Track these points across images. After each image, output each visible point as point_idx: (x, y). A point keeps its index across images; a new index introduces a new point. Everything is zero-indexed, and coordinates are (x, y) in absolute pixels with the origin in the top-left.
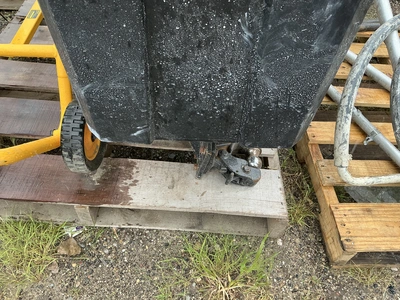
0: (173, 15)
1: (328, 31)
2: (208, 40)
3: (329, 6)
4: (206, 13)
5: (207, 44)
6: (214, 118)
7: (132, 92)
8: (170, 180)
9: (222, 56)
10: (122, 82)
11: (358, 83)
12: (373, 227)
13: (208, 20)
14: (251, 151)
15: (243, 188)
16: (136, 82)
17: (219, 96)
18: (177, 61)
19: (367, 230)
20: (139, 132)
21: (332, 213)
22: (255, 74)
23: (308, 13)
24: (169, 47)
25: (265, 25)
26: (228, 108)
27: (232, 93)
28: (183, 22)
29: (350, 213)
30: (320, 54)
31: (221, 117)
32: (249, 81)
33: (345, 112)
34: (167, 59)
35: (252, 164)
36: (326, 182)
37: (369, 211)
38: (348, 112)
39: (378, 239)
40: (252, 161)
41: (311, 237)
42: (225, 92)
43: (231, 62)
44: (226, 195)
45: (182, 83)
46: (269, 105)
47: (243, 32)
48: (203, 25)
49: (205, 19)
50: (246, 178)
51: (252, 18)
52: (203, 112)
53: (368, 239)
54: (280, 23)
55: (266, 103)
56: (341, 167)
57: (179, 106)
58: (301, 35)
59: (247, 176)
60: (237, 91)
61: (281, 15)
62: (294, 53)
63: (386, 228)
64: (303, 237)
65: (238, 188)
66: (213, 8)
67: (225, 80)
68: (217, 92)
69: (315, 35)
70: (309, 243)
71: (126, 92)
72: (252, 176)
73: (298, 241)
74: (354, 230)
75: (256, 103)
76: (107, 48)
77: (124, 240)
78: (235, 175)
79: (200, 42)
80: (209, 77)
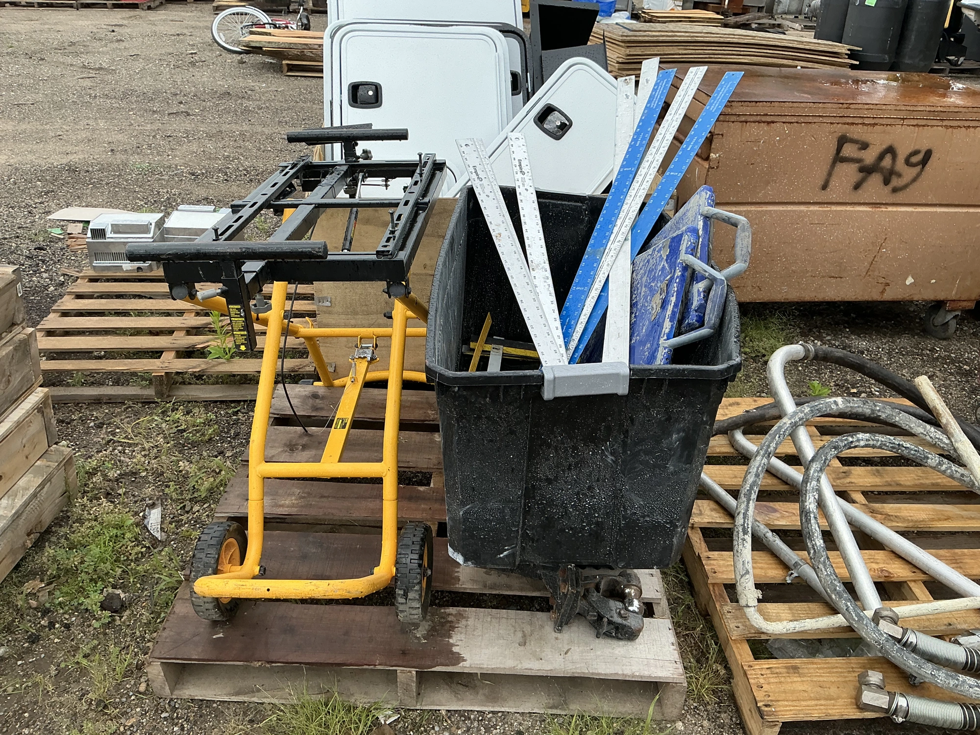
0: (549, 446)
1: (678, 453)
2: (576, 464)
3: (674, 436)
4: (575, 444)
5: (576, 467)
6: (583, 535)
7: (507, 511)
8: (520, 634)
9: (590, 476)
10: (500, 501)
11: (754, 496)
12: (801, 688)
13: (577, 449)
14: (627, 591)
15: (621, 643)
16: (512, 502)
17: (587, 512)
18: (549, 481)
19: (793, 692)
20: (505, 553)
21: (745, 674)
22: (621, 490)
23: (658, 442)
24: (544, 470)
25: (625, 452)
26: (597, 523)
27: (600, 509)
28: (556, 451)
29: (768, 672)
30: (675, 473)
31: (590, 535)
32: (616, 497)
33: (741, 534)
34: (540, 480)
35: (631, 608)
36: (735, 635)
37: (795, 668)
38: (745, 532)
39: (809, 703)
40: (631, 604)
41: (725, 718)
42: (593, 508)
43: (598, 480)
44: (599, 653)
45: (553, 501)
46: (638, 519)
47: (606, 456)
48: (573, 452)
49: (575, 448)
50: (624, 626)
51: (613, 446)
52: (572, 529)
53: (795, 703)
54: (636, 450)
55: (635, 517)
56: (748, 606)
57: (549, 524)
58: (656, 458)
59: (624, 622)
60: (605, 507)
61: (636, 444)
62: (653, 473)
63: (819, 689)
64: (713, 719)
65: (615, 643)
66: (581, 440)
67: (593, 497)
68: (585, 508)
69: (668, 458)
70: (722, 726)
71: (502, 511)
72: (632, 622)
73: (706, 723)
74: (774, 692)
75: (625, 518)
76: (494, 473)
77: (458, 728)
78: (610, 622)
79: (570, 465)
80: (578, 494)
